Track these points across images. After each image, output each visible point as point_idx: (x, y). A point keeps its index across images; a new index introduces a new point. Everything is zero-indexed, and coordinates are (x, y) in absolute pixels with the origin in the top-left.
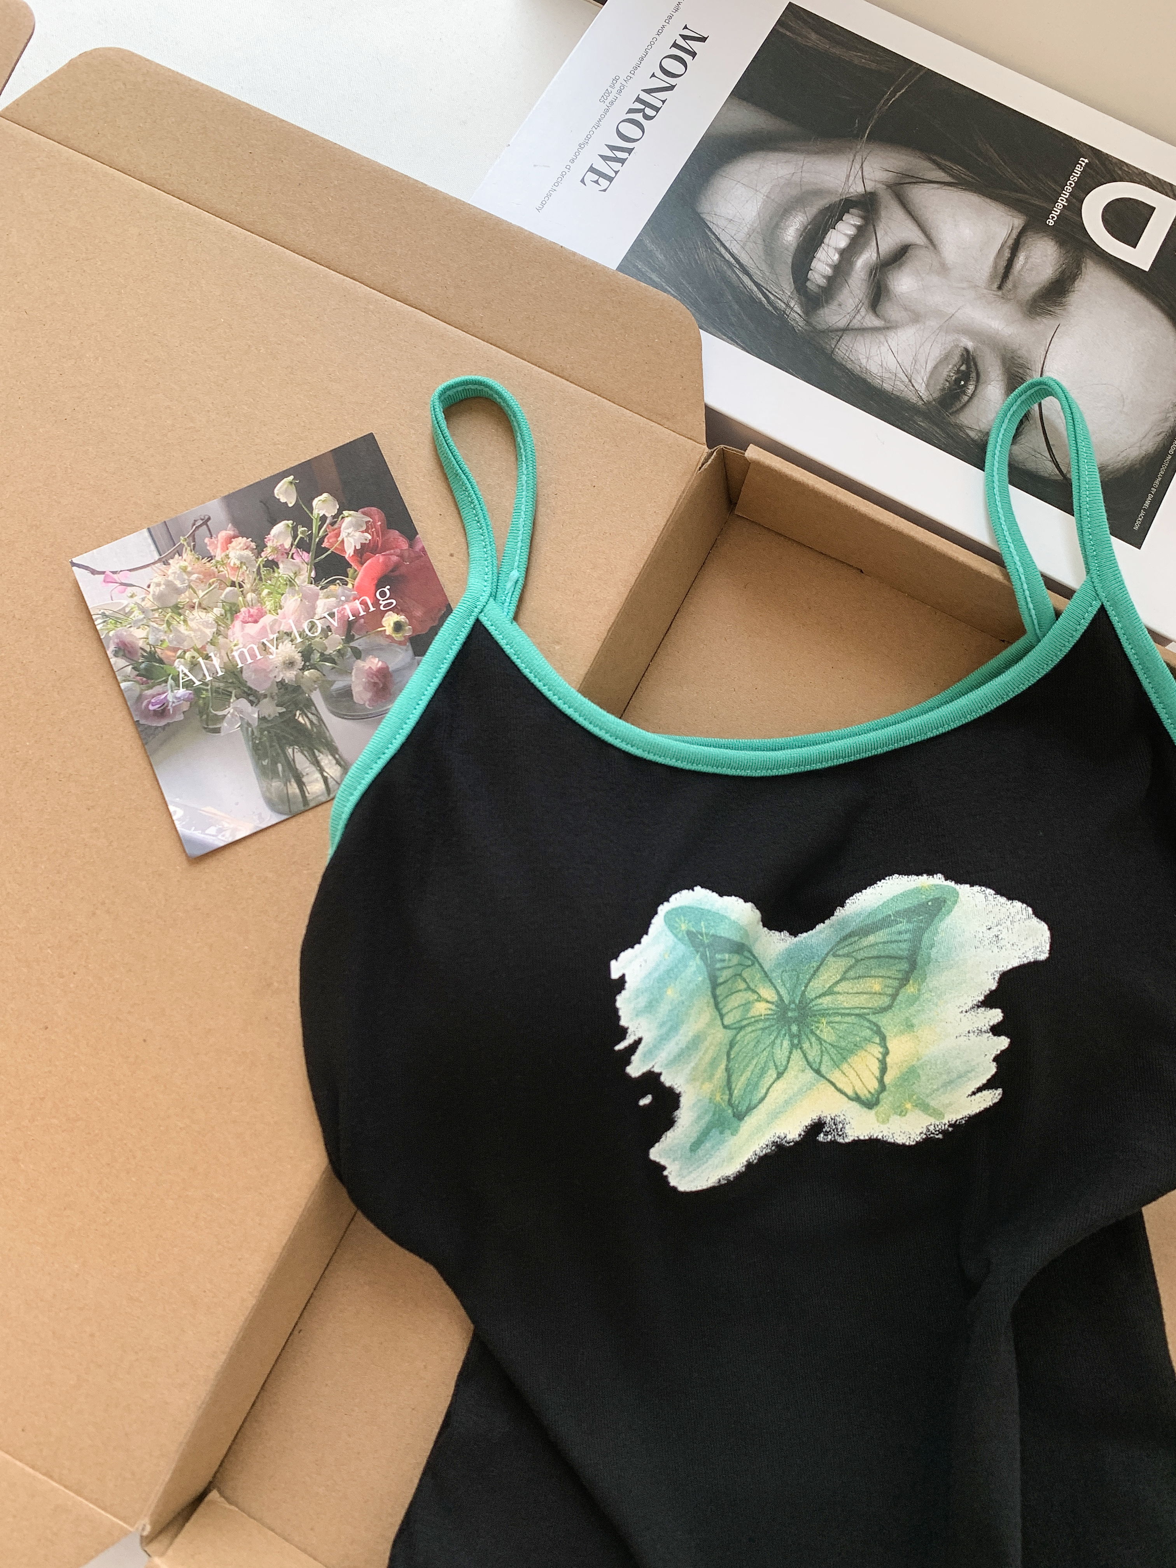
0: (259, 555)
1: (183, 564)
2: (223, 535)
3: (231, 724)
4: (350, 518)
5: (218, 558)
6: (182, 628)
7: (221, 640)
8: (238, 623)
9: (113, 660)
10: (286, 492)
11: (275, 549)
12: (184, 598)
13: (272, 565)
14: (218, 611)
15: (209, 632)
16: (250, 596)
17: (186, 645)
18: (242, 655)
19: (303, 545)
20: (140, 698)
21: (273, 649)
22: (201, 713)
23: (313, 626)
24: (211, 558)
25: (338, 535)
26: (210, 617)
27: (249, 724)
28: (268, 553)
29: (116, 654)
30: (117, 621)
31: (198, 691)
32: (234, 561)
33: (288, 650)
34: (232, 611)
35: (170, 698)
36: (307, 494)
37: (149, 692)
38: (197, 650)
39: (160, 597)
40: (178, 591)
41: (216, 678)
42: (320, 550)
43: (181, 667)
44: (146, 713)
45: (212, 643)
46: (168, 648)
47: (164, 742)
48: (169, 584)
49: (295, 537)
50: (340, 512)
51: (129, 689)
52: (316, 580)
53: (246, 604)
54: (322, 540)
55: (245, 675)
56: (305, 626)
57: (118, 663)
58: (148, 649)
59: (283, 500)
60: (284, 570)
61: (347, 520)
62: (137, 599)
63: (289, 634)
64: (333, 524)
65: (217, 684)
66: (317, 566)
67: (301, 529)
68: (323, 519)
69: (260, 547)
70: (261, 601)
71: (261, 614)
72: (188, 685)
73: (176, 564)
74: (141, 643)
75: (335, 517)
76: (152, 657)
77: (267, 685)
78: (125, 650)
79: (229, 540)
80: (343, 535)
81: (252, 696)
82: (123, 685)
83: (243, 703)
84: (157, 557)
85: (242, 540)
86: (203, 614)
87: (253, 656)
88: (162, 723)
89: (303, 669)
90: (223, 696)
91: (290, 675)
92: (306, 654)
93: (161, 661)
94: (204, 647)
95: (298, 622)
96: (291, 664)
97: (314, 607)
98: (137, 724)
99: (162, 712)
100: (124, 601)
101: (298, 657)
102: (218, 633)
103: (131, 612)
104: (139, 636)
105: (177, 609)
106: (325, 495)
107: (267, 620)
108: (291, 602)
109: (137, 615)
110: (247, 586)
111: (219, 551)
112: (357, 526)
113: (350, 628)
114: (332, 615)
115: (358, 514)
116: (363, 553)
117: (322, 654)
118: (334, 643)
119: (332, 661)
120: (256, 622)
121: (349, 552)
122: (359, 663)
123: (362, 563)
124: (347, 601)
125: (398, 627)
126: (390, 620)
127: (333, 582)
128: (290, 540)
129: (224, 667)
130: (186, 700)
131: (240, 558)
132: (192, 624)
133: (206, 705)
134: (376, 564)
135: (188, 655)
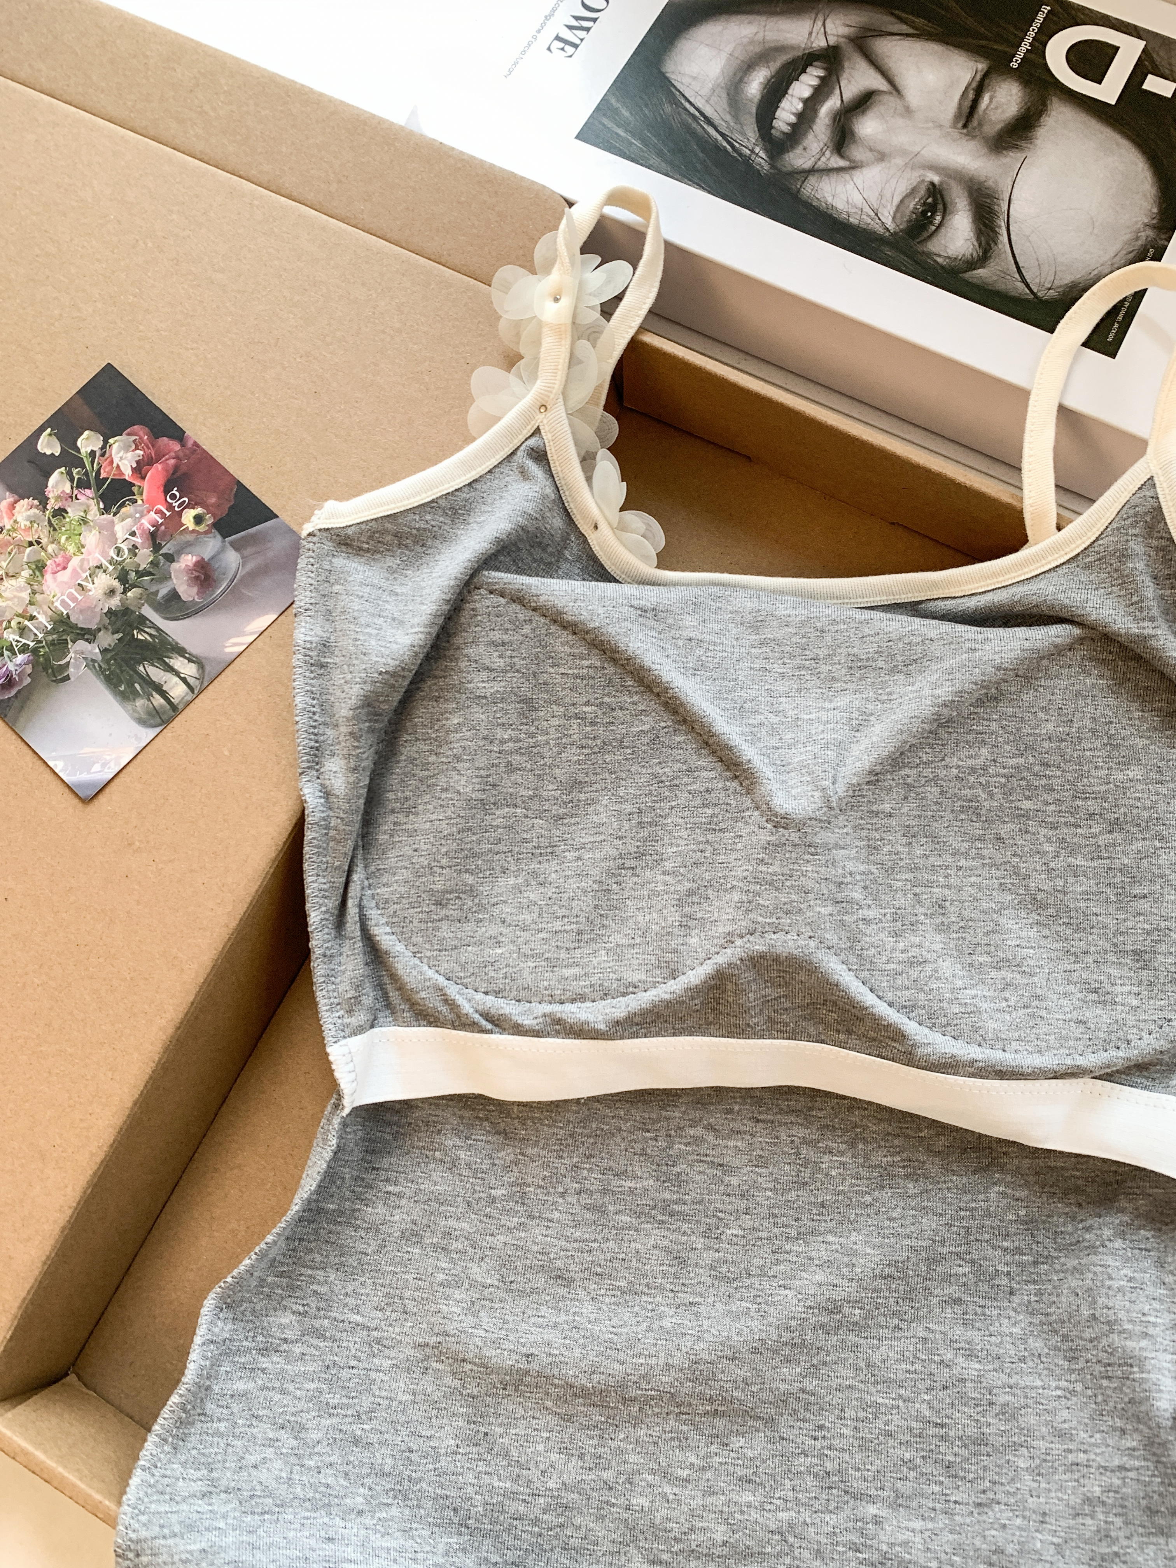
0: (45, 508)
2: (4, 504)
3: (77, 667)
4: (116, 443)
5: (8, 527)
7: (39, 597)
8: (48, 577)
10: (49, 445)
11: (58, 498)
13: (60, 512)
14: (26, 573)
15: (25, 595)
16: (51, 548)
17: (8, 615)
19: (83, 484)
22: (45, 669)
25: (112, 462)
26: (21, 582)
27: (94, 661)
28: (52, 505)
32: (23, 523)
33: (105, 581)
34: (40, 567)
36: (68, 439)
38: (20, 616)
41: (48, 633)
42: (100, 482)
45: (31, 603)
47: (22, 710)
49: (72, 480)
50: (105, 442)
52: (107, 510)
53: (50, 557)
54: (98, 473)
55: (73, 619)
59: (48, 452)
60: (74, 513)
61: (115, 447)
64: (103, 455)
65: (50, 638)
66: (103, 497)
67: (75, 471)
68: (93, 454)
69: (44, 501)
70: (63, 549)
71: (68, 560)
75: (103, 448)
77: (97, 620)
79: (12, 507)
80: (116, 461)
81: (87, 635)
83: (81, 645)
85: (24, 503)
86: (13, 582)
88: (14, 692)
89: (125, 592)
90: (60, 646)
91: (115, 602)
92: (123, 577)
94: (25, 611)
95: (104, 553)
96: (112, 592)
97: (114, 534)
99: (9, 682)
101: (116, 584)
102: (34, 592)
106: (86, 433)
107: (75, 562)
108: (91, 538)
110: (44, 541)
111: (6, 520)
112: (126, 448)
113: (154, 538)
114: (133, 534)
115: (124, 437)
116: (140, 469)
117: (137, 572)
118: (145, 557)
119: (149, 574)
120: (65, 568)
121: (127, 474)
122: (175, 566)
123: (143, 478)
124: (142, 516)
125: (198, 520)
126: (188, 517)
127: (123, 505)
128: (68, 484)
129: (51, 620)
130: (29, 662)
131: (28, 518)
132: (6, 595)
133: (47, 659)
134: (155, 472)
135: (13, 623)
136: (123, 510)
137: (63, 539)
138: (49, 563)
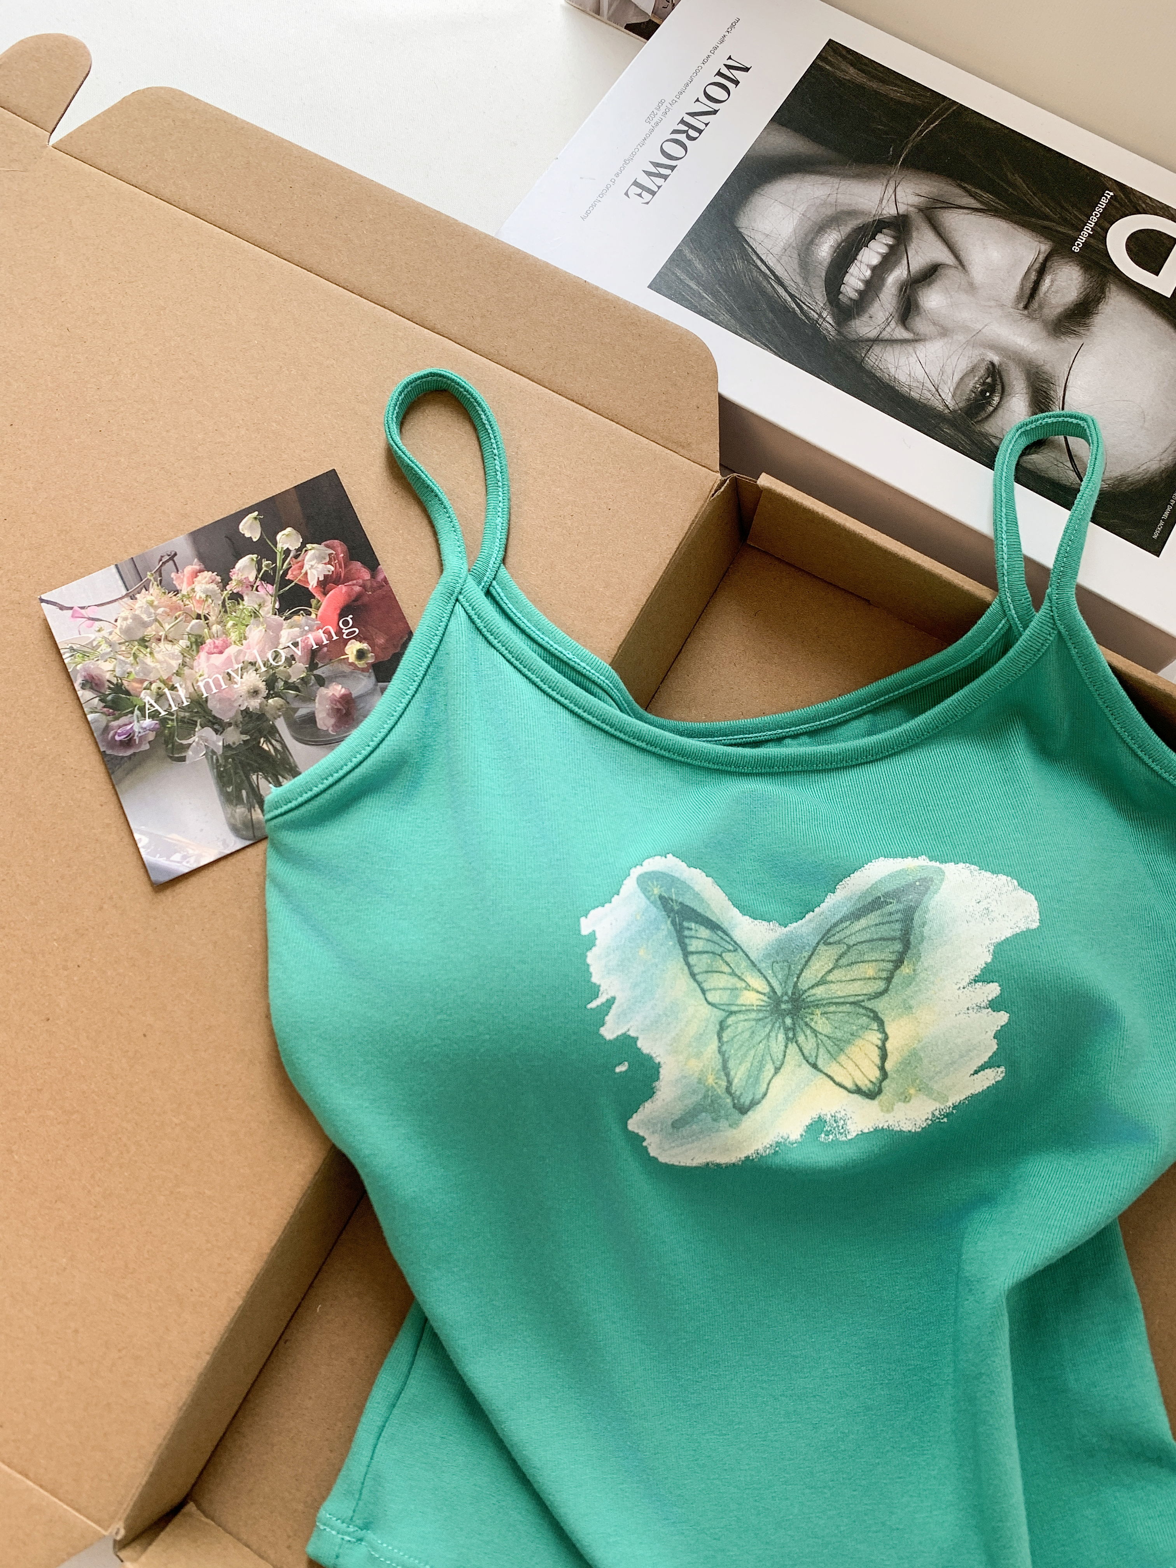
0: (224, 588)
1: (150, 598)
2: (189, 569)
3: (196, 752)
4: (314, 551)
5: (184, 592)
6: (149, 660)
7: (186, 671)
8: (203, 655)
9: (80, 693)
11: (240, 582)
12: (151, 631)
13: (237, 597)
14: (184, 643)
15: (175, 664)
16: (215, 628)
17: (152, 677)
18: (207, 685)
19: (267, 578)
20: (107, 729)
21: (237, 679)
22: (166, 743)
23: (277, 656)
24: (177, 592)
25: (302, 567)
26: (176, 649)
27: (214, 752)
28: (232, 587)
29: (83, 687)
30: (85, 655)
31: (163, 721)
32: (200, 594)
33: (252, 679)
34: (198, 642)
35: (136, 729)
36: (271, 529)
37: (115, 723)
38: (163, 682)
39: (127, 631)
40: (145, 625)
41: (182, 708)
42: (284, 582)
43: (147, 698)
44: (112, 744)
45: (178, 674)
46: (135, 680)
47: (130, 771)
48: (136, 618)
49: (259, 570)
50: (303, 545)
51: (96, 721)
52: (280, 611)
53: (212, 636)
54: (286, 572)
55: (210, 705)
56: (270, 655)
57: (85, 695)
58: (115, 681)
59: (247, 535)
60: (249, 602)
61: (310, 553)
62: (105, 633)
63: (253, 664)
64: (296, 557)
65: (182, 714)
66: (282, 598)
67: (265, 562)
68: (287, 552)
69: (226, 581)
70: (226, 633)
71: (227, 645)
72: (154, 715)
73: (143, 598)
74: (108, 676)
75: (299, 550)
76: (118, 688)
77: (232, 713)
78: (92, 683)
79: (196, 574)
80: (306, 567)
81: (218, 725)
82: (90, 717)
83: (208, 732)
84: (124, 592)
85: (208, 575)
86: (169, 646)
87: (218, 686)
88: (129, 753)
89: (267, 698)
90: (188, 726)
91: (254, 704)
92: (271, 683)
93: (127, 693)
94: (169, 679)
95: (262, 652)
96: (255, 693)
97: (277, 637)
98: (103, 754)
99: (129, 742)
100: (91, 635)
101: (262, 686)
102: (184, 664)
103: (98, 646)
104: (106, 669)
105: (144, 642)
106: (289, 529)
107: (232, 650)
109: (105, 648)
110: (212, 619)
111: (185, 585)
112: (320, 559)
113: (314, 657)
114: (296, 644)
115: (321, 547)
116: (326, 584)
117: (286, 682)
118: (298, 672)
119: (296, 689)
120: (221, 652)
121: (312, 584)
122: (323, 691)
123: (325, 594)
124: (310, 630)
125: (361, 654)
126: (353, 648)
127: (296, 613)
128: (254, 573)
129: (190, 697)
130: (152, 730)
131: (205, 591)
132: (158, 656)
133: (172, 735)
134: (339, 594)
135: (154, 687)
136: (296, 618)
137: (231, 623)
138: (208, 641)
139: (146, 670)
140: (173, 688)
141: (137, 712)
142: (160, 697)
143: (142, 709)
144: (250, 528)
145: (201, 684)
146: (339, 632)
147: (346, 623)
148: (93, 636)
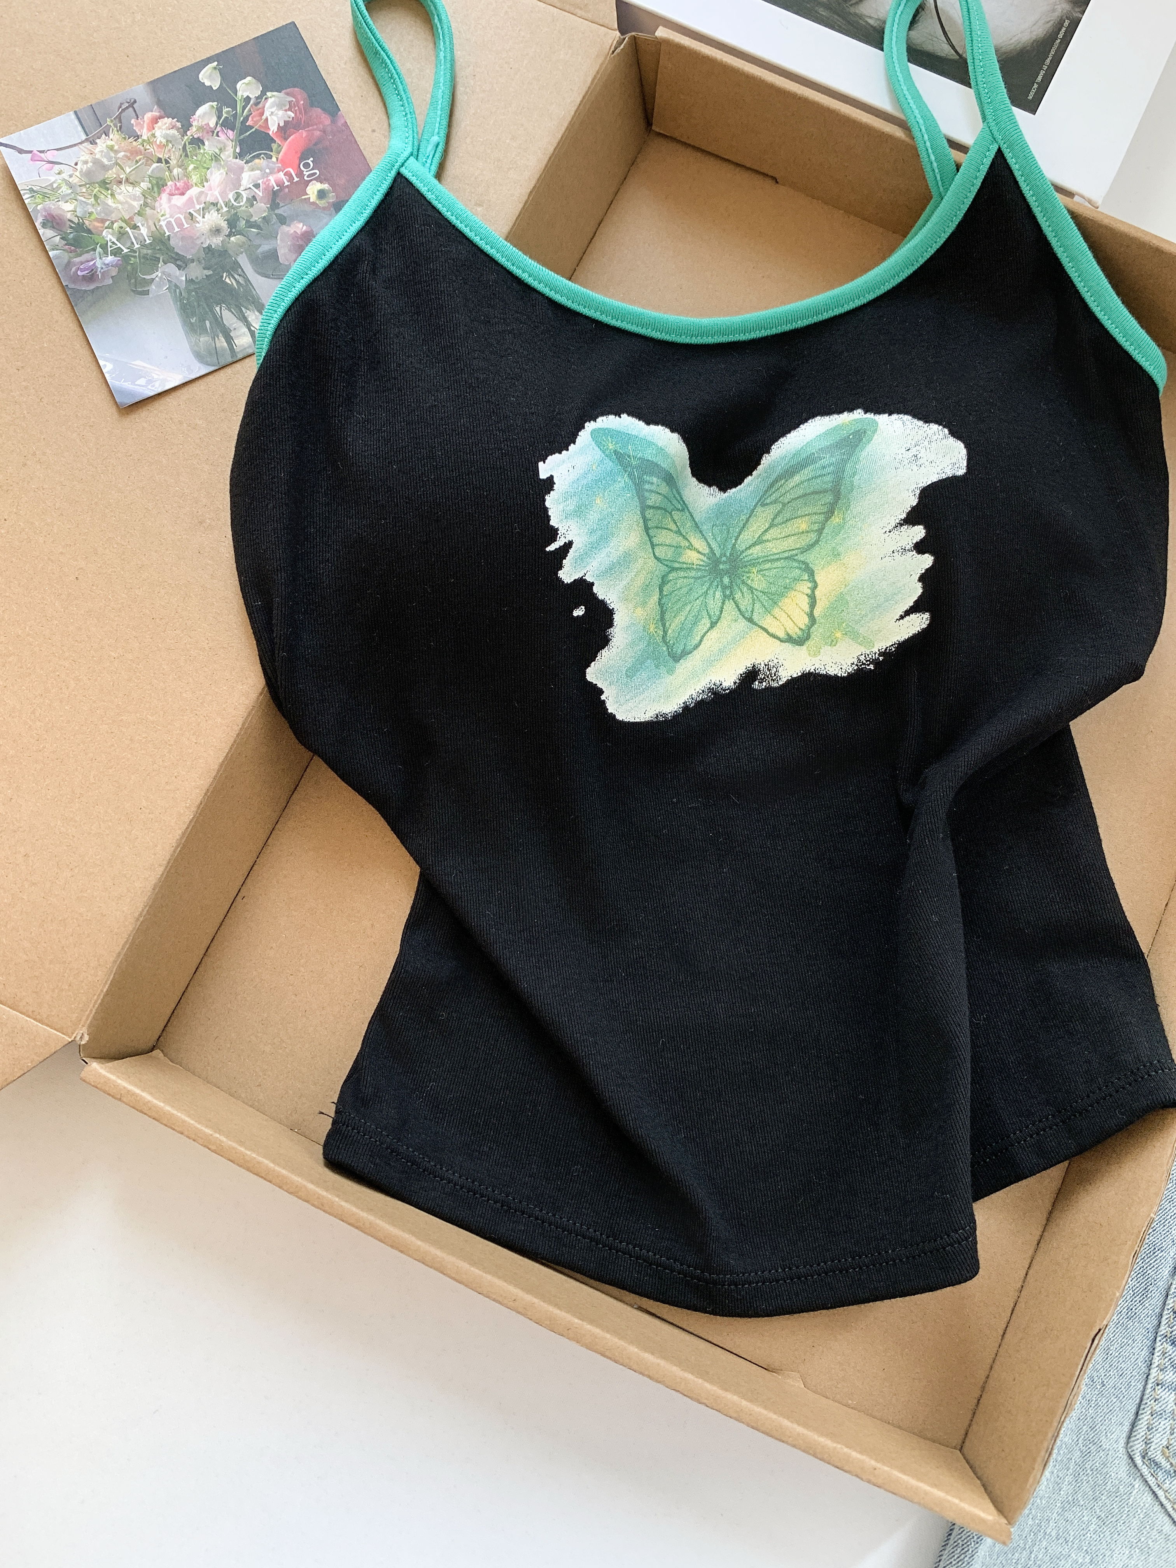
0: (184, 133)
1: (109, 143)
2: (148, 116)
3: (159, 286)
4: (273, 97)
5: (145, 137)
6: (110, 201)
7: (148, 211)
8: (164, 196)
9: (41, 231)
10: (210, 77)
11: (200, 128)
12: (111, 174)
13: (198, 142)
14: (145, 185)
15: (136, 205)
16: (176, 171)
17: (114, 217)
18: (169, 224)
19: (228, 124)
20: (69, 264)
21: (199, 218)
22: (129, 277)
23: (238, 196)
24: (137, 137)
25: (262, 114)
26: (137, 191)
27: (176, 286)
28: (193, 132)
29: (44, 225)
30: (45, 196)
31: (126, 258)
32: (160, 139)
33: (214, 218)
34: (159, 185)
35: (99, 264)
36: (230, 78)
37: (77, 260)
38: (125, 221)
39: (88, 174)
40: (106, 168)
41: (144, 246)
42: (245, 128)
43: (109, 236)
44: (75, 278)
45: (139, 214)
46: (97, 220)
47: (93, 304)
48: (96, 162)
49: (219, 117)
50: (263, 93)
51: (57, 257)
52: (241, 156)
53: (172, 178)
54: (246, 119)
55: (172, 243)
56: (231, 196)
57: (46, 233)
58: (76, 220)
59: (207, 83)
60: (209, 147)
61: (270, 101)
62: (65, 176)
63: (215, 204)
64: (257, 104)
65: (145, 251)
66: (241, 143)
67: (225, 110)
68: (248, 99)
69: (186, 126)
70: (187, 176)
71: (188, 187)
72: (117, 252)
73: (102, 144)
74: (69, 216)
75: (259, 97)
76: (80, 227)
77: (194, 251)
78: (52, 221)
79: (155, 120)
80: (267, 114)
81: (180, 261)
82: (51, 254)
83: (171, 268)
84: (84, 137)
85: (168, 121)
86: (130, 188)
87: (181, 225)
88: (92, 287)
89: (229, 236)
90: (151, 262)
91: (216, 241)
92: (232, 222)
93: (89, 231)
94: (131, 218)
95: (223, 193)
96: (217, 231)
97: (239, 180)
98: (64, 289)
99: (91, 277)
100: (51, 177)
101: (224, 225)
102: (146, 204)
103: (59, 188)
104: (67, 209)
105: (104, 184)
106: (249, 78)
107: (193, 192)
108: (217, 176)
109: (65, 190)
110: (173, 162)
111: (145, 130)
112: (280, 106)
113: (275, 197)
114: (257, 186)
115: (281, 95)
116: (285, 130)
117: (247, 221)
118: (260, 210)
119: (258, 227)
120: (183, 194)
121: (273, 128)
122: (285, 228)
123: (286, 139)
124: (271, 173)
125: (321, 194)
126: (313, 190)
127: (258, 157)
128: (215, 119)
129: (152, 236)
130: (116, 265)
131: (165, 136)
132: (119, 197)
133: (134, 270)
134: (298, 138)
135: (116, 225)
136: (257, 161)
137: (191, 167)
138: (170, 183)
139: (108, 210)
140: (135, 227)
141: (99, 249)
142: (122, 235)
143: (104, 247)
144: (209, 78)
145: (163, 223)
146: (300, 174)
147: (307, 165)
148: (53, 179)
